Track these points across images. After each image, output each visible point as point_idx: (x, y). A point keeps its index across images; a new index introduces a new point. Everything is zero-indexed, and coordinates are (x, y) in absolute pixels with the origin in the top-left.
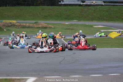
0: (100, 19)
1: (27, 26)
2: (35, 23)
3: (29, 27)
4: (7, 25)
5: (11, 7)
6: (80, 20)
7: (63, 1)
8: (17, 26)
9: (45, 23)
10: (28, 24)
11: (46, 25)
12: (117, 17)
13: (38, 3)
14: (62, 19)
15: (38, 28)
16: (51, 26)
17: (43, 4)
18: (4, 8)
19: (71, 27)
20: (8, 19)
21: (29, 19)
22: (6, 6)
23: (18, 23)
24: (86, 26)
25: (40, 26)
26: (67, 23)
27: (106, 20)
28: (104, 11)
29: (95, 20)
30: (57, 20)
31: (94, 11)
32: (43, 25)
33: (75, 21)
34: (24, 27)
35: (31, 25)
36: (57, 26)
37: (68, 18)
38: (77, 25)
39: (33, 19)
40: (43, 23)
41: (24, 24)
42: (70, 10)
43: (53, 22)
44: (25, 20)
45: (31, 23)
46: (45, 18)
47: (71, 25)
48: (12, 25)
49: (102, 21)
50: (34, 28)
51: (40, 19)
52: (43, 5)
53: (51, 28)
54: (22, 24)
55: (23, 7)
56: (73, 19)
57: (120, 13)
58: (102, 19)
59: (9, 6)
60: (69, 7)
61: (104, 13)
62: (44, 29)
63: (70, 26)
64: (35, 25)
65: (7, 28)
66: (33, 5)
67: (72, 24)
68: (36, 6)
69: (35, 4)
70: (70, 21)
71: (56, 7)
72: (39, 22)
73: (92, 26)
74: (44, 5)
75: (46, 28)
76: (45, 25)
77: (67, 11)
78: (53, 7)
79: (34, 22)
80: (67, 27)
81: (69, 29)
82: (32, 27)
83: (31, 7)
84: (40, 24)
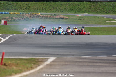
0: (105, 12)
2: (55, 15)
3: (50, 18)
4: (33, 16)
5: (36, 2)
6: (90, 13)
8: (40, 17)
10: (49, 16)
11: (63, 16)
16: (67, 17)
18: (31, 3)
21: (50, 12)
22: (32, 2)
23: (42, 14)
24: (95, 17)
25: (59, 17)
26: (80, 15)
27: (110, 13)
28: (108, 6)
29: (101, 13)
31: (101, 6)
36: (72, 17)
37: (80, 11)
38: (87, 17)
39: (53, 12)
40: (61, 15)
41: (46, 16)
42: (82, 5)
43: (68, 14)
44: (46, 12)
45: (51, 15)
46: (62, 11)
48: (36, 17)
49: (107, 14)
50: (54, 18)
51: (59, 12)
52: (61, 1)
53: (67, 18)
54: (44, 16)
55: (45, 2)
56: (84, 12)
58: (107, 12)
59: (34, 1)
60: (81, 3)
63: (82, 18)
65: (33, 19)
70: (82, 13)
71: (71, 2)
77: (79, 6)
78: (68, 2)
80: (79, 18)
81: (81, 20)
82: (52, 18)
83: (52, 2)
84: (58, 16)
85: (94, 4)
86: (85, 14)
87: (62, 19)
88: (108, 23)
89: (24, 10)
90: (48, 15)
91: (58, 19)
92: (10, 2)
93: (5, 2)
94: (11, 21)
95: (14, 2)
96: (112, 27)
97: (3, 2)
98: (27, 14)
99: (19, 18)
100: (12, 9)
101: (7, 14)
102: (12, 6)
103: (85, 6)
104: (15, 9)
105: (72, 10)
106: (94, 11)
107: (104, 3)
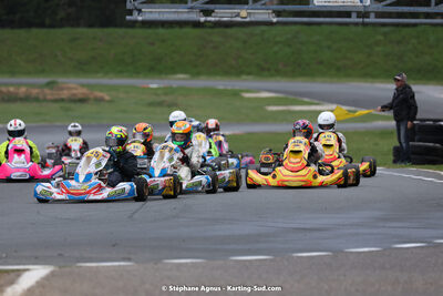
0: (263, 69)
1: (22, 95)
2: (50, 85)
3: (26, 99)
6: (196, 74)
7: (140, 11)
9: (83, 86)
10: (23, 89)
11: (85, 90)
12: (321, 63)
13: (59, 17)
14: (136, 72)
15: (56, 101)
16: (99, 94)
17: (72, 21)
21: (28, 73)
24: (219, 93)
25: (65, 94)
26: (154, 83)
28: (277, 43)
29: (249, 74)
30: (120, 73)
31: (245, 42)
32: (75, 92)
33: (180, 79)
34: (12, 99)
35: (35, 91)
36: (121, 95)
37: (156, 67)
38: (187, 92)
39: (42, 72)
40: (74, 84)
41: (12, 89)
42: (163, 41)
43: (106, 81)
45: (34, 86)
46: (81, 67)
47: (168, 91)
49: (272, 76)
50: (45, 100)
51: (65, 73)
52: (72, 26)
53: (100, 100)
54: (4, 89)
56: (173, 70)
57: (329, 47)
58: (269, 70)
60: (161, 31)
61: (276, 48)
62: (79, 104)
63: (166, 94)
64: (47, 91)
66: (42, 25)
67: (171, 87)
68: (52, 26)
69: (47, 21)
70: (163, 76)
71: (118, 30)
72: (61, 80)
73: (236, 94)
74: (78, 25)
75: (83, 100)
76: (80, 92)
77: (153, 44)
78: (106, 30)
79: (43, 80)
80: (152, 98)
81: (159, 104)
82: (36, 99)
83: (35, 31)
84: (62, 89)
88: (275, 117)
90: (20, 85)
91: (62, 104)
105: (122, 64)
106: (216, 64)
107: (258, 30)
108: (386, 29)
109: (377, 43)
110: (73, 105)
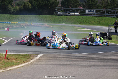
3: (39, 26)
4: (27, 25)
6: (66, 23)
7: (58, 13)
8: (32, 25)
10: (38, 25)
12: (87, 22)
14: (57, 23)
15: (43, 27)
17: (47, 14)
19: (62, 27)
20: (28, 22)
21: (39, 22)
22: (27, 15)
24: (70, 27)
25: (45, 26)
26: (59, 25)
27: (81, 24)
28: (79, 19)
29: (75, 24)
31: (74, 18)
35: (40, 25)
36: (54, 26)
37: (59, 22)
39: (41, 22)
40: (46, 24)
43: (51, 24)
44: (36, 22)
45: (40, 24)
46: (48, 22)
48: (30, 25)
49: (78, 24)
51: (45, 22)
53: (51, 27)
54: (35, 25)
55: (36, 15)
56: (63, 23)
59: (28, 15)
60: (61, 16)
64: (42, 25)
65: (27, 27)
66: (41, 15)
68: (43, 15)
72: (44, 24)
73: (73, 27)
77: (59, 18)
78: (52, 16)
79: (42, 23)
80: (59, 27)
81: (60, 28)
82: (40, 27)
83: (40, 15)
85: (69, 17)
86: (63, 24)
87: (47, 27)
88: (79, 31)
89: (21, 20)
92: (11, 15)
93: (8, 15)
94: (12, 28)
95: (14, 15)
96: (81, 33)
97: (6, 15)
98: (23, 24)
99: (18, 26)
100: (12, 20)
101: (9, 23)
102: (13, 18)
103: (63, 18)
104: (15, 20)
105: (54, 21)
106: (69, 22)
107: (76, 17)
108: (97, 17)
109: (96, 19)
110: (46, 28)
